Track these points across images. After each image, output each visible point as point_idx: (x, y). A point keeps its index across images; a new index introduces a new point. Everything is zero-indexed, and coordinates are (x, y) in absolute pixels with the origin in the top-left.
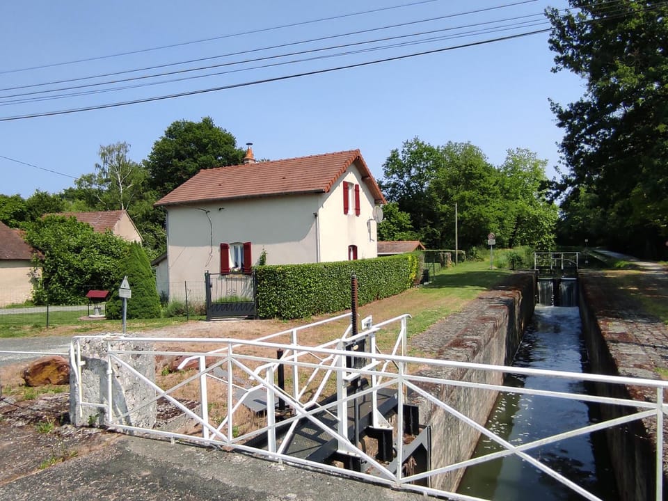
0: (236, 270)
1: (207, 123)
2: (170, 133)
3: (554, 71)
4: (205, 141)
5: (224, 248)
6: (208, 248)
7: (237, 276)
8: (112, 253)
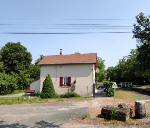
0: (65, 85)
1: (19, 44)
2: (7, 45)
3: (133, 38)
4: (19, 48)
5: (61, 78)
6: (56, 78)
7: (65, 87)
8: (6, 80)
